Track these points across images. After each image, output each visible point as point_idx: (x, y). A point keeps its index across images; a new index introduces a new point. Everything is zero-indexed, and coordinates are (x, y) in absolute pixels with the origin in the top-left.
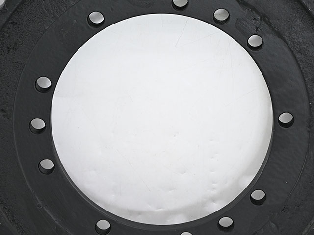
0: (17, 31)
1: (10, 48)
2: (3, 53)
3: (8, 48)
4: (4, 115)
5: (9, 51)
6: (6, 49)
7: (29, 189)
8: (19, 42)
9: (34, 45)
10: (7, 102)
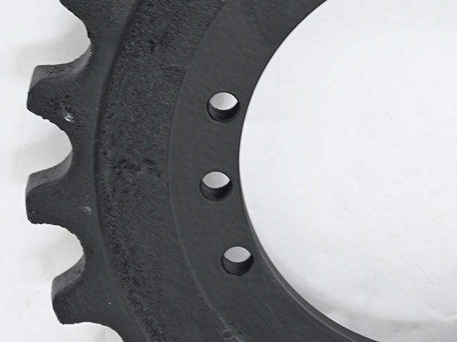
0: (168, 10)
1: (155, 41)
2: (142, 53)
3: (151, 42)
4: (150, 169)
5: (153, 47)
6: (148, 44)
7: (207, 306)
8: (173, 29)
9: (201, 34)
10: (155, 145)
